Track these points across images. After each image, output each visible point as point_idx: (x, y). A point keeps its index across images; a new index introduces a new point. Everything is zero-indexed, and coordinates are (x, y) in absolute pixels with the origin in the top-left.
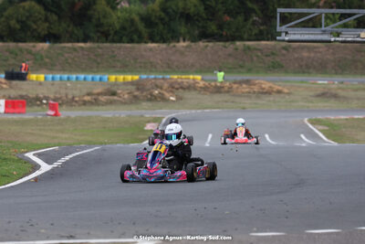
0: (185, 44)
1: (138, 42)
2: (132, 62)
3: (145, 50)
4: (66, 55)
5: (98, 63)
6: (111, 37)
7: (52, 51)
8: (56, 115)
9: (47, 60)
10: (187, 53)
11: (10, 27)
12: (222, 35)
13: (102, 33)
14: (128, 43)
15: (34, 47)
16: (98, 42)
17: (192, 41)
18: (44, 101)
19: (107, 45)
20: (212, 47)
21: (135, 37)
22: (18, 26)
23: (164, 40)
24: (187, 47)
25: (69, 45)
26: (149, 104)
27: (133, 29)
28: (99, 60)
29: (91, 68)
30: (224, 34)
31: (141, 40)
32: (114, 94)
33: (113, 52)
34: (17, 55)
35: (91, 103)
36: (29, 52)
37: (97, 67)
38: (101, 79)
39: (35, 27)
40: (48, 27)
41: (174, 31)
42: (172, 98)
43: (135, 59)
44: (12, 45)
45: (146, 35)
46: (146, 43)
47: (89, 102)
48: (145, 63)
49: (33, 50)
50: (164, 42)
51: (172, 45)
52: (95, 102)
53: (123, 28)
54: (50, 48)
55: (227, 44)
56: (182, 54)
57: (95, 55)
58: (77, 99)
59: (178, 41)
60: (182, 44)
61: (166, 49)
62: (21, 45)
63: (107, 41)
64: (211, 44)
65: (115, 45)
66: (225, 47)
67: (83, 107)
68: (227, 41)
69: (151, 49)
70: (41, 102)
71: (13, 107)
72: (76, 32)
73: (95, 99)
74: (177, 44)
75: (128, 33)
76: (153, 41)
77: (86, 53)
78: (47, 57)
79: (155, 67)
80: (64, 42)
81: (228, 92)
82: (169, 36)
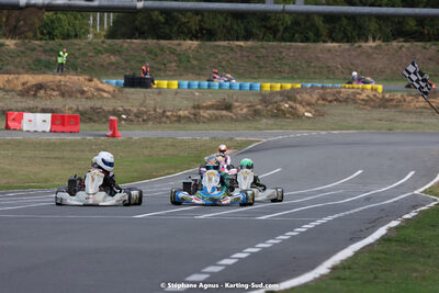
0: (373, 44)
1: (315, 41)
2: (304, 65)
3: (322, 51)
4: (220, 56)
5: (260, 67)
6: (279, 35)
7: (202, 51)
8: (113, 136)
9: (195, 63)
10: (375, 56)
11: (151, 20)
12: (422, 33)
13: (270, 28)
14: (302, 42)
15: (179, 45)
16: (262, 39)
17: (384, 41)
18: (124, 116)
19: (275, 43)
20: (408, 48)
21: (311, 34)
22: (162, 19)
23: (348, 39)
24: (375, 47)
25: (225, 43)
26: (271, 121)
27: (308, 24)
28: (262, 63)
29: (251, 73)
30: (426, 32)
31: (318, 38)
32: (228, 107)
33: (281, 53)
34: (156, 55)
35: (187, 119)
36: (173, 52)
37: (259, 72)
38: (251, 87)
39: (184, 20)
40: (200, 21)
41: (360, 27)
42: (306, 114)
43: (308, 63)
44: (151, 42)
45: (324, 32)
46: (324, 42)
47: (185, 117)
48: (320, 68)
49: (178, 48)
50: (348, 42)
51: (356, 45)
52: (195, 118)
53: (296, 23)
54: (199, 46)
55: (429, 44)
56: (369, 56)
57: (257, 57)
58: (169, 114)
59: (366, 41)
60: (371, 44)
61: (349, 50)
62: (162, 42)
63: (275, 39)
64: (407, 45)
65: (283, 44)
66: (425, 48)
67: (177, 125)
68: (429, 41)
69: (329, 51)
70: (119, 116)
71: (63, 124)
72: (235, 27)
73: (195, 115)
74: (363, 44)
75: (302, 29)
76: (333, 40)
77: (245, 53)
78: (195, 59)
79: (334, 73)
80: (220, 40)
81: (396, 106)
82: (354, 34)
